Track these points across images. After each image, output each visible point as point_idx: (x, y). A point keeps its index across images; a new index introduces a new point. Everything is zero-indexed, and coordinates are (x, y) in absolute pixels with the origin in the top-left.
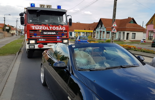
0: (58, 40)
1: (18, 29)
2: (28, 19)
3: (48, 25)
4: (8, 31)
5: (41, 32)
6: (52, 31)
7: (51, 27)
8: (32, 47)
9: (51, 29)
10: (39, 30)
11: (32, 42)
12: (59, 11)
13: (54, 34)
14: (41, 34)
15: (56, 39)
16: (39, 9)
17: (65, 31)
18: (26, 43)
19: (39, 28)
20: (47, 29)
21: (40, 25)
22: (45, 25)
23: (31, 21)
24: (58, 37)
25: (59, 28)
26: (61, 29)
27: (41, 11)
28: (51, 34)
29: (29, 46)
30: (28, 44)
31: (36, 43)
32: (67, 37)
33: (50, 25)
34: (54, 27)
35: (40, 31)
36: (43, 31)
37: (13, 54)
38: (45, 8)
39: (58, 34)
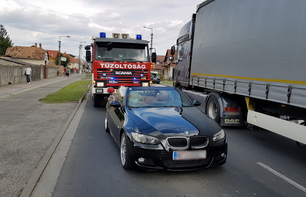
0: (135, 83)
1: (83, 60)
2: (96, 54)
3: (121, 62)
4: (65, 64)
5: (112, 72)
6: (127, 70)
7: (125, 65)
8: (100, 91)
9: (125, 68)
10: (109, 69)
11: (101, 84)
12: (138, 43)
13: (130, 75)
14: (113, 74)
15: (132, 81)
16: (110, 41)
17: (145, 70)
18: (93, 86)
19: (110, 66)
20: (121, 67)
21: (112, 62)
22: (118, 62)
23: (100, 56)
24: (135, 79)
25: (137, 66)
26: (139, 67)
27: (114, 43)
28: (126, 75)
29: (96, 90)
30: (95, 87)
31: (105, 86)
32: (147, 78)
33: (125, 62)
34: (130, 65)
35: (111, 70)
36: (115, 70)
37: (75, 100)
38: (120, 39)
39: (135, 74)
